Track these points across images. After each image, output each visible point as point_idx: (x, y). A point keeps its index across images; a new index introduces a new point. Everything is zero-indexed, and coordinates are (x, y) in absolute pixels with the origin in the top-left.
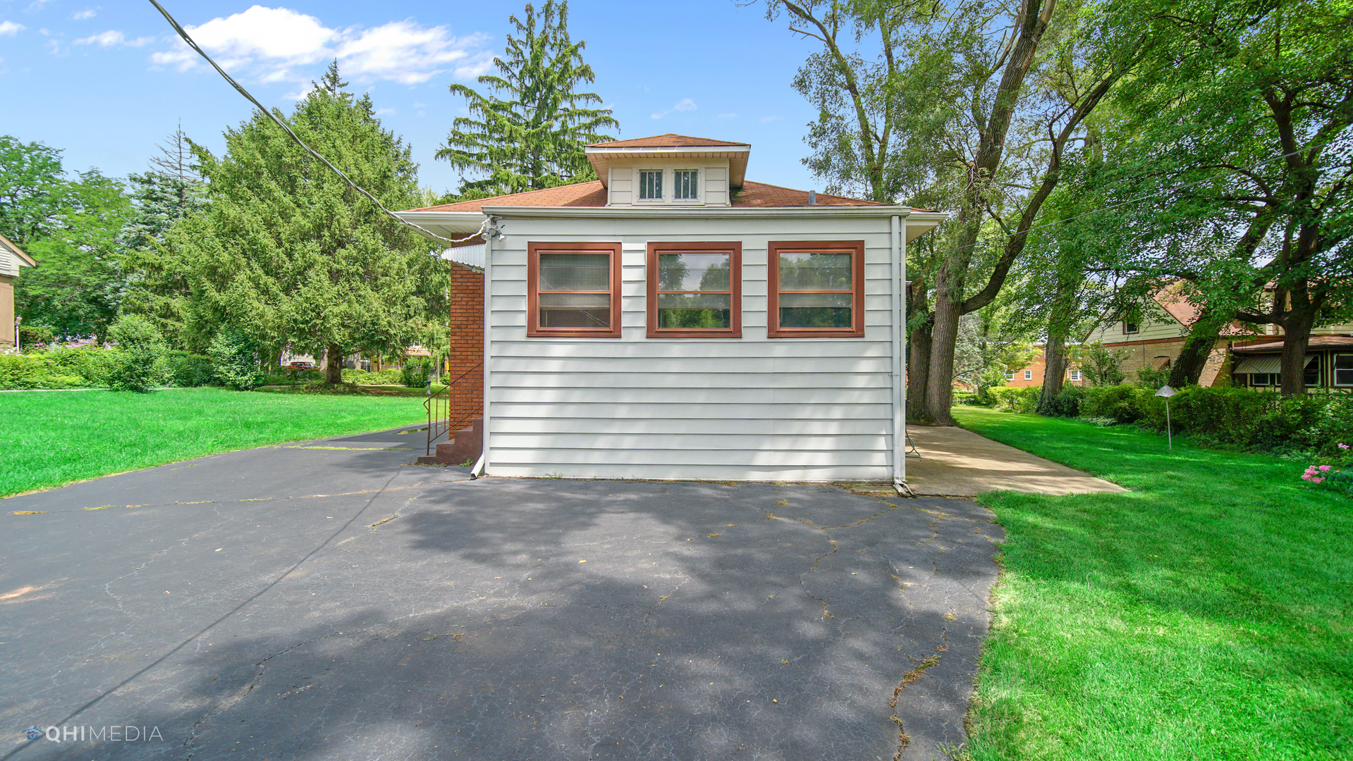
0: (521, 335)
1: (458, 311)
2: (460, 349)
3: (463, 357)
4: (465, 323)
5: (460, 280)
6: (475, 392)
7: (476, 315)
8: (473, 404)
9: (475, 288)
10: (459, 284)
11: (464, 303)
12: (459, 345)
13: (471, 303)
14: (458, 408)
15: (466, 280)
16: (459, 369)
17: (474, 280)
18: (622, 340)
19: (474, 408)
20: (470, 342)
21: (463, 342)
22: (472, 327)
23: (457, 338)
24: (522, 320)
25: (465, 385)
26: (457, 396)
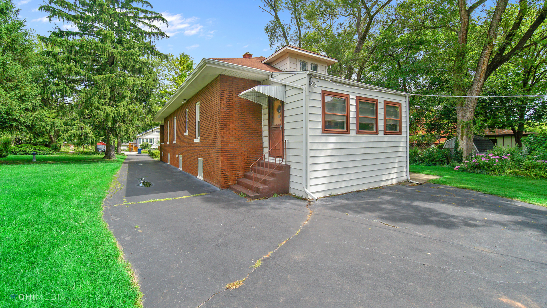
0: (319, 132)
1: (225, 116)
2: (226, 137)
3: (228, 141)
4: (228, 123)
5: (225, 100)
6: (234, 159)
7: (234, 119)
8: (233, 165)
9: (233, 105)
10: (225, 102)
11: (228, 113)
12: (225, 135)
13: (231, 113)
14: (226, 168)
15: (228, 100)
16: (226, 147)
17: (232, 101)
18: (350, 135)
19: (234, 167)
20: (231, 133)
21: (227, 133)
22: (232, 125)
23: (224, 131)
24: (320, 126)
25: (229, 156)
26: (225, 162)
